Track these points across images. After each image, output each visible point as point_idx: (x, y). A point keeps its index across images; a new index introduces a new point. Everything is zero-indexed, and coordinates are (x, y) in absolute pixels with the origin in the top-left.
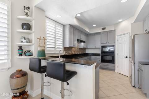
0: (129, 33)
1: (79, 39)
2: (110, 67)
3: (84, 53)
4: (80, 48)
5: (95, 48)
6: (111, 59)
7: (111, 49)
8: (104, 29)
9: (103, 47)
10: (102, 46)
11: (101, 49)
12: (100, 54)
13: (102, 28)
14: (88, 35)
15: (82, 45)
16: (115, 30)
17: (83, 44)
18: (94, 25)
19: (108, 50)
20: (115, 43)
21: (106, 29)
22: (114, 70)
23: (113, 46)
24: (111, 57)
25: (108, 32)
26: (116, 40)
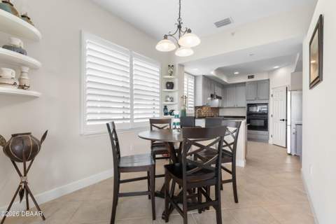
1: (213, 93)
3: (218, 115)
4: (212, 108)
5: (236, 107)
6: (263, 124)
7: (263, 108)
8: (252, 77)
9: (250, 105)
10: (248, 104)
11: (246, 109)
12: (245, 116)
15: (216, 102)
16: (269, 80)
17: (217, 100)
18: (237, 73)
19: (258, 111)
20: (269, 99)
21: (255, 77)
22: (266, 141)
23: (266, 104)
24: (263, 121)
25: (257, 83)
26: (270, 96)
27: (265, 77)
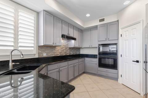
0: (141, 22)
2: (110, 75)
3: (78, 53)
5: (91, 47)
6: (112, 63)
8: (103, 20)
10: (99, 45)
12: (97, 55)
13: (100, 20)
14: (81, 31)
15: (73, 43)
16: (118, 21)
18: (88, 15)
20: (118, 39)
21: (105, 19)
22: (117, 79)
23: (116, 44)
24: (113, 60)
25: (107, 24)
26: (120, 36)
27: (114, 19)
